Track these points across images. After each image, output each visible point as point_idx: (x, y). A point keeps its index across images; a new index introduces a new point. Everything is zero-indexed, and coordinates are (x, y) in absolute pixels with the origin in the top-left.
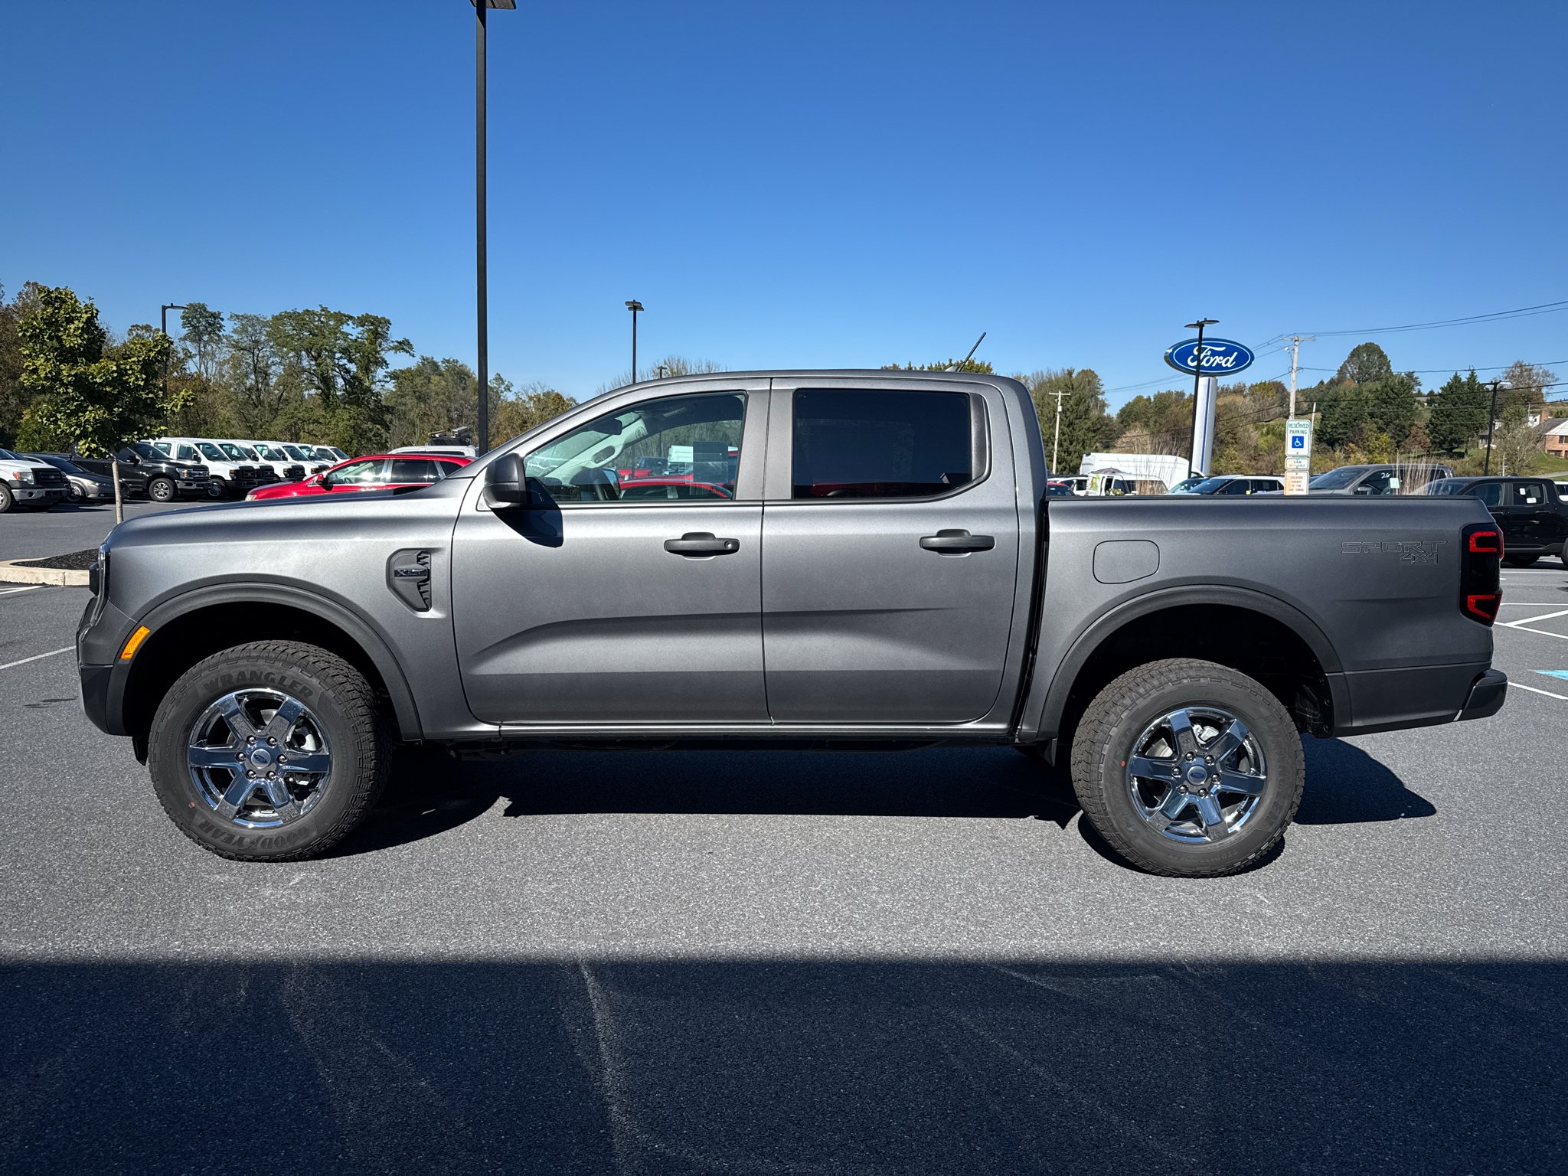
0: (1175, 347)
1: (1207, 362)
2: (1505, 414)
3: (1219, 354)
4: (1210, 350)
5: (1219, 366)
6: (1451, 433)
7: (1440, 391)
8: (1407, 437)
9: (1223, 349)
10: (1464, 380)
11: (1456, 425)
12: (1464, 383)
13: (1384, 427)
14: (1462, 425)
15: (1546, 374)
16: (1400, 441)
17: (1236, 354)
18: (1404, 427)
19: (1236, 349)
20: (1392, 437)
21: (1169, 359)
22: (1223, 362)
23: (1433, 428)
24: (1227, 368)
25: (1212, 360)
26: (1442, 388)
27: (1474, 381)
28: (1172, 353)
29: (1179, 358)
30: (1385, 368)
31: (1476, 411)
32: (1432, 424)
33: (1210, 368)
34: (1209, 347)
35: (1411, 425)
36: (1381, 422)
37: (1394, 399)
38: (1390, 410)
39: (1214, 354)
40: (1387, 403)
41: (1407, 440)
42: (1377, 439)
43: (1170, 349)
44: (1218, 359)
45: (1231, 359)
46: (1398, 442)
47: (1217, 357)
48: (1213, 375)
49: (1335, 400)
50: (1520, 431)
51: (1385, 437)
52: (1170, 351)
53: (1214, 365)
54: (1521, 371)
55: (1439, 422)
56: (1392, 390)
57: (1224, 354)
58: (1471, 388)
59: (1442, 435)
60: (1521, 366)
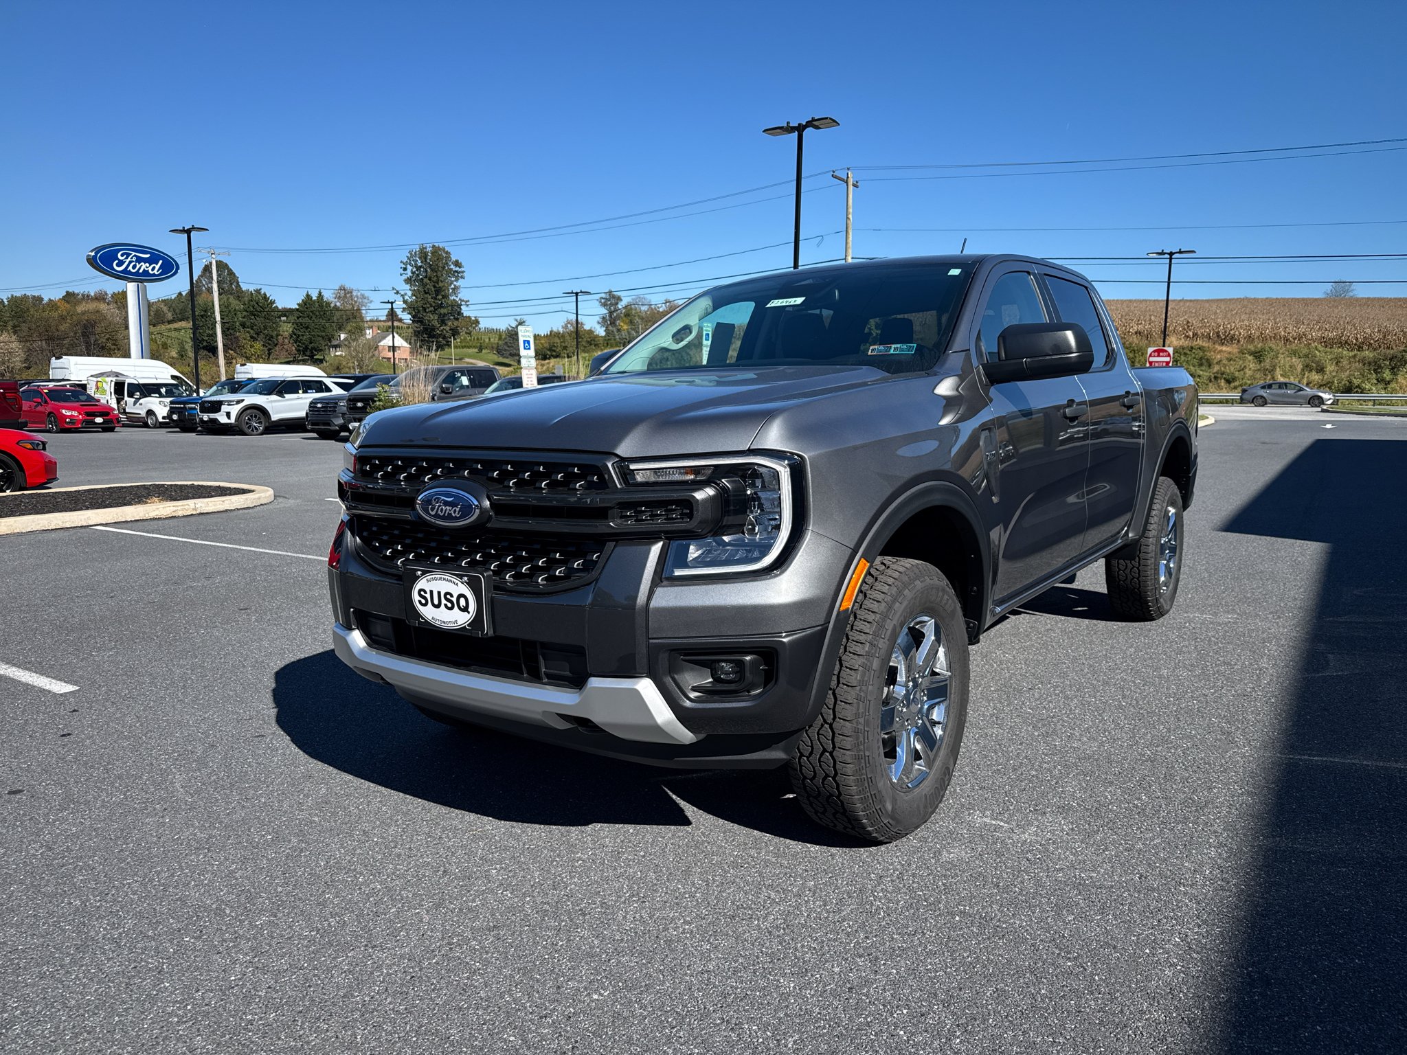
0: (97, 250)
1: (134, 267)
2: (349, 328)
3: (145, 260)
4: (135, 256)
5: (146, 273)
6: (311, 343)
7: (297, 307)
8: (276, 345)
9: (148, 256)
10: (314, 298)
11: (314, 336)
12: (314, 302)
13: (255, 336)
14: (318, 336)
15: (363, 297)
16: (271, 349)
17: (161, 262)
18: (272, 337)
19: (162, 258)
20: (264, 345)
21: (92, 262)
22: (150, 269)
23: (295, 337)
24: (154, 275)
25: (138, 266)
26: (298, 304)
27: (322, 299)
28: (95, 257)
29: (104, 260)
30: (235, 284)
31: (327, 325)
32: (295, 335)
33: (137, 273)
34: (134, 253)
35: (277, 335)
36: (252, 332)
37: (261, 311)
38: (259, 322)
39: (139, 260)
40: (254, 315)
41: (277, 348)
42: (251, 347)
43: (92, 251)
44: (144, 266)
45: (157, 267)
46: (269, 350)
47: (142, 264)
48: (142, 281)
49: (206, 311)
50: (362, 340)
51: (258, 345)
52: (93, 254)
53: (141, 271)
54: (345, 293)
55: (300, 333)
56: (257, 303)
57: (150, 261)
58: (321, 306)
59: (304, 344)
60: (344, 290)
